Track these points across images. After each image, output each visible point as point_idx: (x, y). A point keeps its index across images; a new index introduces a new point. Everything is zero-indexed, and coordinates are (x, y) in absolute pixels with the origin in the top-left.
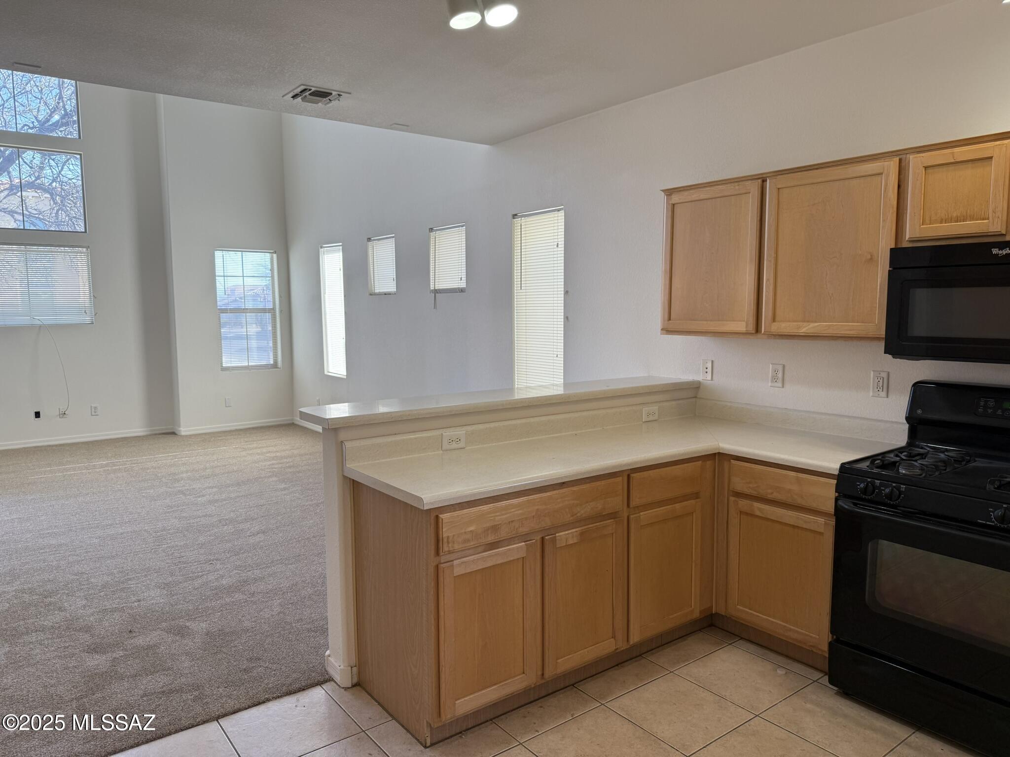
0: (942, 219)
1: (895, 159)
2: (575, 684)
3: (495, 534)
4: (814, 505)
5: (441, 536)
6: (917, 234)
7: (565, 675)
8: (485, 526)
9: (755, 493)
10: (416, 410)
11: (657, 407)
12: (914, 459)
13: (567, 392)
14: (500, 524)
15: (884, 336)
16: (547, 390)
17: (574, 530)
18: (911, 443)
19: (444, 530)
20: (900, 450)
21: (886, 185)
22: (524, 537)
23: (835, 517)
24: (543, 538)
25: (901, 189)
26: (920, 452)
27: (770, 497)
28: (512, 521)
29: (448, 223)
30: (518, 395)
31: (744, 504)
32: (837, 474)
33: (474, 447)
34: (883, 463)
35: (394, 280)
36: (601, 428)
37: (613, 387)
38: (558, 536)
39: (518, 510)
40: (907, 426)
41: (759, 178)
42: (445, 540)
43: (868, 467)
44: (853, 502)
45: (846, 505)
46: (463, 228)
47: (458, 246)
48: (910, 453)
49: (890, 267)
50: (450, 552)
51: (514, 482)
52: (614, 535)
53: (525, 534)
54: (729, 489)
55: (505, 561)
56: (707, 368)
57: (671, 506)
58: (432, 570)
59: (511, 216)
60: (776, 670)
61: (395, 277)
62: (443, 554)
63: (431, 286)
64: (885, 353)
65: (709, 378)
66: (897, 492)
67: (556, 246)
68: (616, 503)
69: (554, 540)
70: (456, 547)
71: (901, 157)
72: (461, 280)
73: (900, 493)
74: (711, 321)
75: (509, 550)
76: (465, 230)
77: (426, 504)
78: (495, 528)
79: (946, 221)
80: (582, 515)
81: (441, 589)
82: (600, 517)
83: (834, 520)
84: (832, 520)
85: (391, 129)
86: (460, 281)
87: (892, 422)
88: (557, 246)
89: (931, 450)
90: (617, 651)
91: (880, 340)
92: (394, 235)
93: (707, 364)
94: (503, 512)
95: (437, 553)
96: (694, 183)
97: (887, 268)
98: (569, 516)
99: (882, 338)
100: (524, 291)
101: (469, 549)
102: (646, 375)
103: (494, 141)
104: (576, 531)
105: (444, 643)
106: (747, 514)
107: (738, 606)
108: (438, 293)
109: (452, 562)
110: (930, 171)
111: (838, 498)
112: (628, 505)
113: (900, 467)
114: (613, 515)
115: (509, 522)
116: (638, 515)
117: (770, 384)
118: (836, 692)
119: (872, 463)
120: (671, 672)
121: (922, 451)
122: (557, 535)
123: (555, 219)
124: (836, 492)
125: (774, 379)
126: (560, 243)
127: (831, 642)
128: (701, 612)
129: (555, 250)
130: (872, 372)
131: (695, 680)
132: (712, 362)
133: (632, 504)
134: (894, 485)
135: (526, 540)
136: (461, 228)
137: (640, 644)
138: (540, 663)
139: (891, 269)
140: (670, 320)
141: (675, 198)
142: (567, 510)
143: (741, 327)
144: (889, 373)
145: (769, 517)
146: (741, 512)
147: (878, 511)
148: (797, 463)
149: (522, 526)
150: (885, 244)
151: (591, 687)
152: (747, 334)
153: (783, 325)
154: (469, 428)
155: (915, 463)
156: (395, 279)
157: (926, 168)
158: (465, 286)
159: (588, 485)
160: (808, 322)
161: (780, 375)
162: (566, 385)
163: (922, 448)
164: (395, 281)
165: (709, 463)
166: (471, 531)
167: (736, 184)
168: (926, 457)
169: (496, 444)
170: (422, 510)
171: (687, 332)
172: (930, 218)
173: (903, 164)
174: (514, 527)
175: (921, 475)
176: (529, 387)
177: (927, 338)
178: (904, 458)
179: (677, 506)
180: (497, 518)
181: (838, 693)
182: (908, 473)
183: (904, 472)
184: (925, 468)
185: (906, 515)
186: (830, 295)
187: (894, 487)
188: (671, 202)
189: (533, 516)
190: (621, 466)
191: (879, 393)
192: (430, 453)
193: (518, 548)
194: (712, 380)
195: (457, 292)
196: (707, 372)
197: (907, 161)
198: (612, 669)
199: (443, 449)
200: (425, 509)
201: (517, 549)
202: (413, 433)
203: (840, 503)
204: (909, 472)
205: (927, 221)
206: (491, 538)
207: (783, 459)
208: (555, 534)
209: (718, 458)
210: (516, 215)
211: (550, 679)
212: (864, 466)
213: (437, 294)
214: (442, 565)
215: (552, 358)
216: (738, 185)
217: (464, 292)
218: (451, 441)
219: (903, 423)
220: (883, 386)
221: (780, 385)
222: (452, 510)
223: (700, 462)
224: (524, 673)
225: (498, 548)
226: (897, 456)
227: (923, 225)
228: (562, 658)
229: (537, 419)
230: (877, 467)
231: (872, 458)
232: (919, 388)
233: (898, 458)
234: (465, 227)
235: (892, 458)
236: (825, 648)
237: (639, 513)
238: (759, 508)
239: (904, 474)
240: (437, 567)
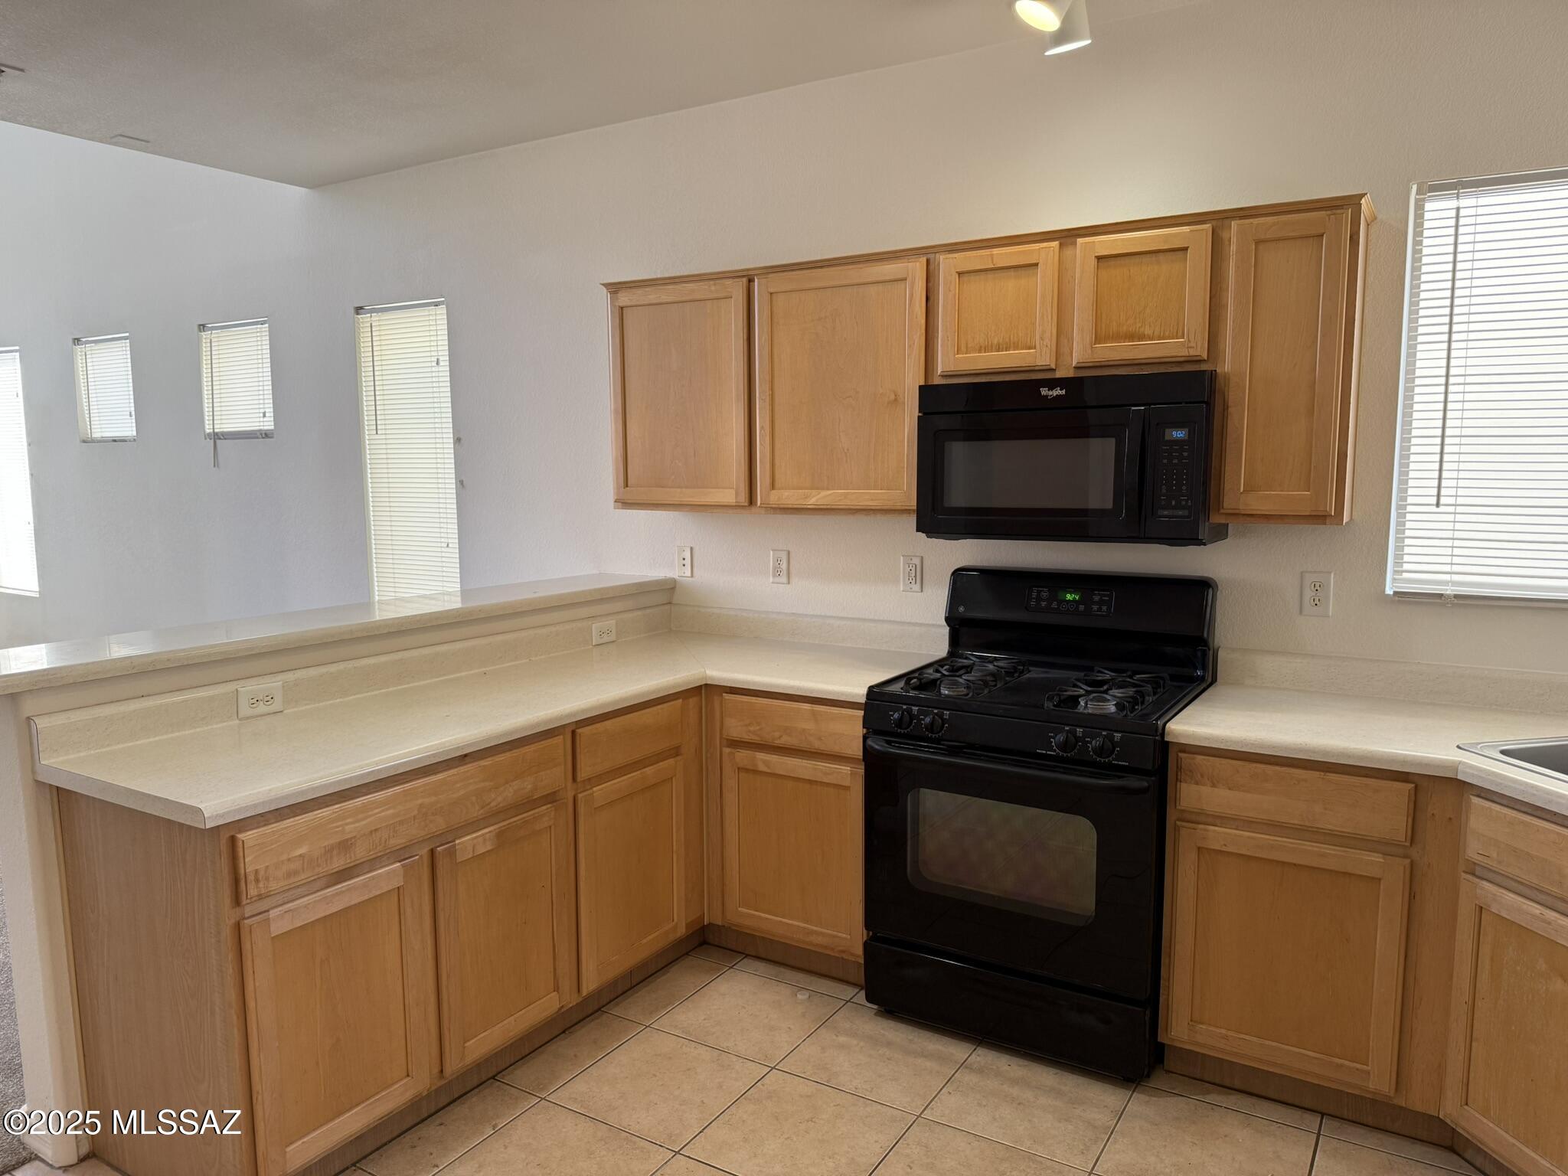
0: (981, 347)
1: (921, 260)
2: (496, 1075)
3: (346, 854)
4: (836, 749)
5: (242, 872)
6: (952, 367)
7: (478, 1066)
8: (326, 844)
9: (757, 738)
10: (184, 650)
11: (614, 621)
12: (957, 674)
13: (465, 606)
14: (355, 837)
15: (915, 508)
16: (433, 602)
17: (486, 830)
18: (952, 654)
19: (246, 860)
20: (940, 663)
21: (912, 295)
22: (399, 854)
23: (863, 763)
24: (432, 852)
25: (930, 303)
26: (965, 664)
27: (778, 742)
28: (376, 830)
29: (235, 316)
30: (381, 614)
31: (742, 756)
32: (864, 702)
33: (301, 709)
34: (921, 682)
35: (131, 416)
36: (528, 660)
37: (542, 593)
38: (459, 844)
39: (387, 809)
40: (947, 629)
41: (744, 276)
42: (251, 877)
43: (902, 689)
44: (885, 740)
45: (877, 744)
46: (263, 326)
47: (256, 352)
48: (953, 666)
49: (920, 412)
50: (261, 897)
51: (377, 764)
52: (553, 827)
53: (401, 849)
54: (721, 738)
55: (366, 897)
56: (684, 559)
57: (638, 772)
58: (227, 932)
59: (353, 311)
60: (796, 995)
61: (133, 409)
62: (248, 901)
63: (207, 427)
64: (918, 530)
65: (688, 573)
66: (940, 721)
67: (434, 364)
68: (554, 777)
69: (452, 853)
70: (274, 886)
71: (929, 256)
72: (264, 416)
73: (944, 721)
74: (687, 487)
75: (373, 878)
76: (267, 329)
77: (209, 818)
78: (345, 846)
79: (985, 349)
80: (499, 804)
81: (248, 964)
82: (529, 803)
83: (863, 767)
84: (860, 767)
85: (115, 144)
86: (262, 419)
87: (928, 625)
88: (438, 363)
89: (978, 660)
90: (563, 1010)
91: (909, 513)
92: (127, 334)
93: (684, 553)
94: (361, 816)
95: (237, 901)
96: (650, 278)
97: (916, 413)
98: (477, 808)
99: (914, 510)
100: (383, 437)
101: (298, 887)
102: (595, 572)
103: (319, 182)
104: (490, 832)
105: (259, 1055)
106: (747, 770)
107: (740, 909)
108: (220, 439)
109: (266, 914)
110: (965, 278)
111: (867, 735)
112: (574, 779)
113: (942, 685)
114: (551, 798)
115: (371, 832)
116: (590, 791)
117: (771, 579)
118: (875, 1011)
119: (908, 683)
120: (647, 1027)
121: (966, 662)
122: (457, 842)
123: (431, 318)
124: (864, 727)
125: (777, 572)
126: (441, 358)
127: (866, 941)
128: (687, 926)
129: (434, 369)
130: (902, 557)
131: (683, 1032)
132: (692, 549)
133: (582, 775)
134: (936, 711)
135: (402, 858)
136: (259, 326)
137: (598, 993)
138: (435, 1051)
139: (920, 414)
140: (627, 486)
141: (624, 299)
142: (474, 798)
143: (728, 497)
144: (922, 557)
145: (777, 772)
146: (739, 768)
147: (918, 750)
148: (812, 691)
149: (394, 836)
150: (912, 380)
151: (522, 1075)
152: (737, 507)
153: (786, 493)
154: (290, 676)
155: (960, 680)
156: (133, 413)
157: (960, 274)
158: (272, 427)
159: (508, 754)
160: (818, 489)
161: (784, 566)
162: (465, 593)
163: (966, 658)
164: (134, 417)
165: (693, 701)
166: (300, 855)
167: (712, 282)
168: (971, 670)
169: (341, 700)
170: (203, 832)
171: (653, 504)
172: (967, 344)
173: (931, 267)
174: (381, 838)
175: (968, 694)
176: (402, 599)
177: (966, 509)
178: (946, 673)
179: (649, 770)
180: (347, 828)
181: (879, 1013)
182: (951, 693)
183: (947, 692)
184: (972, 685)
185: (953, 751)
186: (846, 451)
187: (936, 714)
188: (617, 304)
189: (414, 817)
190: (561, 718)
191: (911, 586)
192: (215, 726)
193: (388, 873)
194: (692, 576)
195: (258, 438)
196: (684, 565)
197: (936, 263)
198: (555, 1039)
199: (240, 716)
200: (207, 827)
201: (389, 876)
202: (178, 693)
203: (869, 742)
204: (953, 691)
205: (963, 349)
206: (338, 863)
207: (792, 687)
208: (454, 841)
209: (705, 693)
210: (361, 308)
211: (455, 1076)
212: (897, 688)
213: (218, 441)
214: (246, 921)
215: (439, 550)
216: (715, 284)
217: (272, 437)
218: (255, 701)
219: (940, 626)
220: (915, 576)
221: (784, 579)
222: (263, 824)
223: (681, 700)
224: (408, 1076)
225: (352, 878)
226: (937, 671)
227: (958, 354)
228: (472, 1039)
229: (415, 653)
230: (914, 689)
231: (906, 677)
232: (960, 577)
233: (939, 675)
234: (267, 325)
235: (930, 674)
236: (859, 950)
237: (591, 788)
238: (764, 760)
239: (947, 696)
240: (238, 927)
